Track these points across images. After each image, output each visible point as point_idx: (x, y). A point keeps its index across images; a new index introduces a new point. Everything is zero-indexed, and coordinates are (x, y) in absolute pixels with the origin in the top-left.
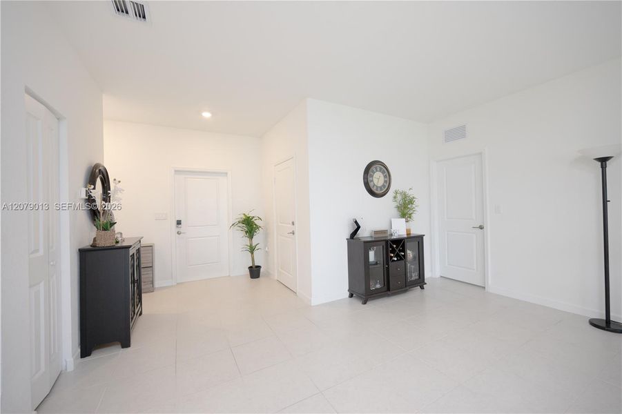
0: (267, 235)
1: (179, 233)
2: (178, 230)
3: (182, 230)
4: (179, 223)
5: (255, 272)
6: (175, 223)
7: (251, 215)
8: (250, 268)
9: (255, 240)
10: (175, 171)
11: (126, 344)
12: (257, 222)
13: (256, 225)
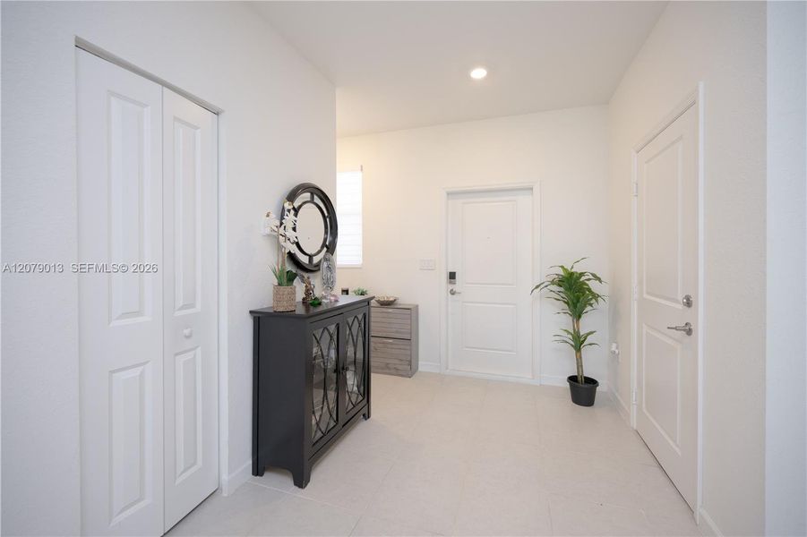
0: (616, 316)
1: (453, 293)
2: (451, 287)
3: (456, 288)
4: (452, 276)
5: (583, 390)
6: (445, 277)
7: (577, 269)
8: (572, 379)
9: (588, 322)
10: (448, 194)
11: (301, 481)
12: (593, 285)
13: (589, 290)
